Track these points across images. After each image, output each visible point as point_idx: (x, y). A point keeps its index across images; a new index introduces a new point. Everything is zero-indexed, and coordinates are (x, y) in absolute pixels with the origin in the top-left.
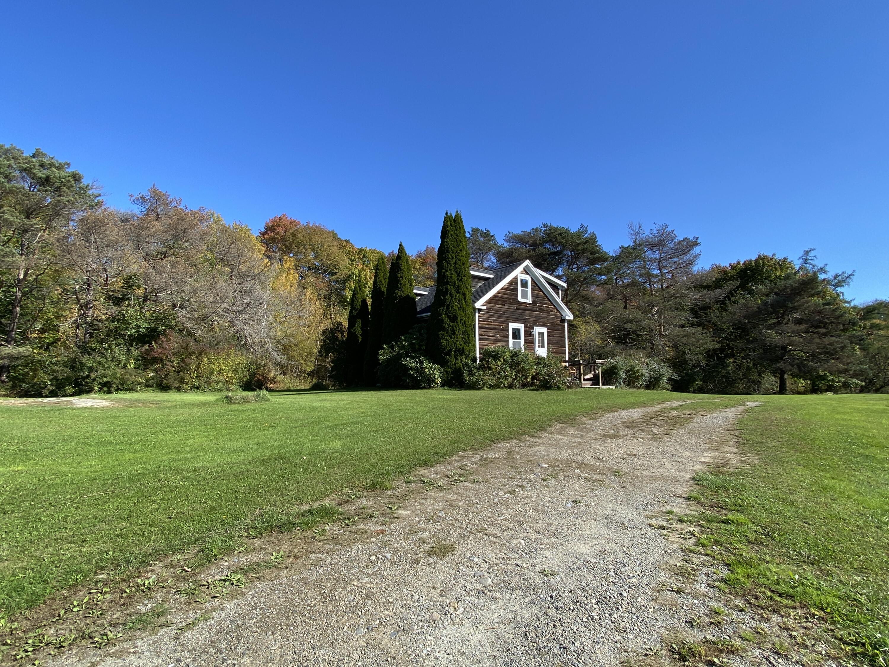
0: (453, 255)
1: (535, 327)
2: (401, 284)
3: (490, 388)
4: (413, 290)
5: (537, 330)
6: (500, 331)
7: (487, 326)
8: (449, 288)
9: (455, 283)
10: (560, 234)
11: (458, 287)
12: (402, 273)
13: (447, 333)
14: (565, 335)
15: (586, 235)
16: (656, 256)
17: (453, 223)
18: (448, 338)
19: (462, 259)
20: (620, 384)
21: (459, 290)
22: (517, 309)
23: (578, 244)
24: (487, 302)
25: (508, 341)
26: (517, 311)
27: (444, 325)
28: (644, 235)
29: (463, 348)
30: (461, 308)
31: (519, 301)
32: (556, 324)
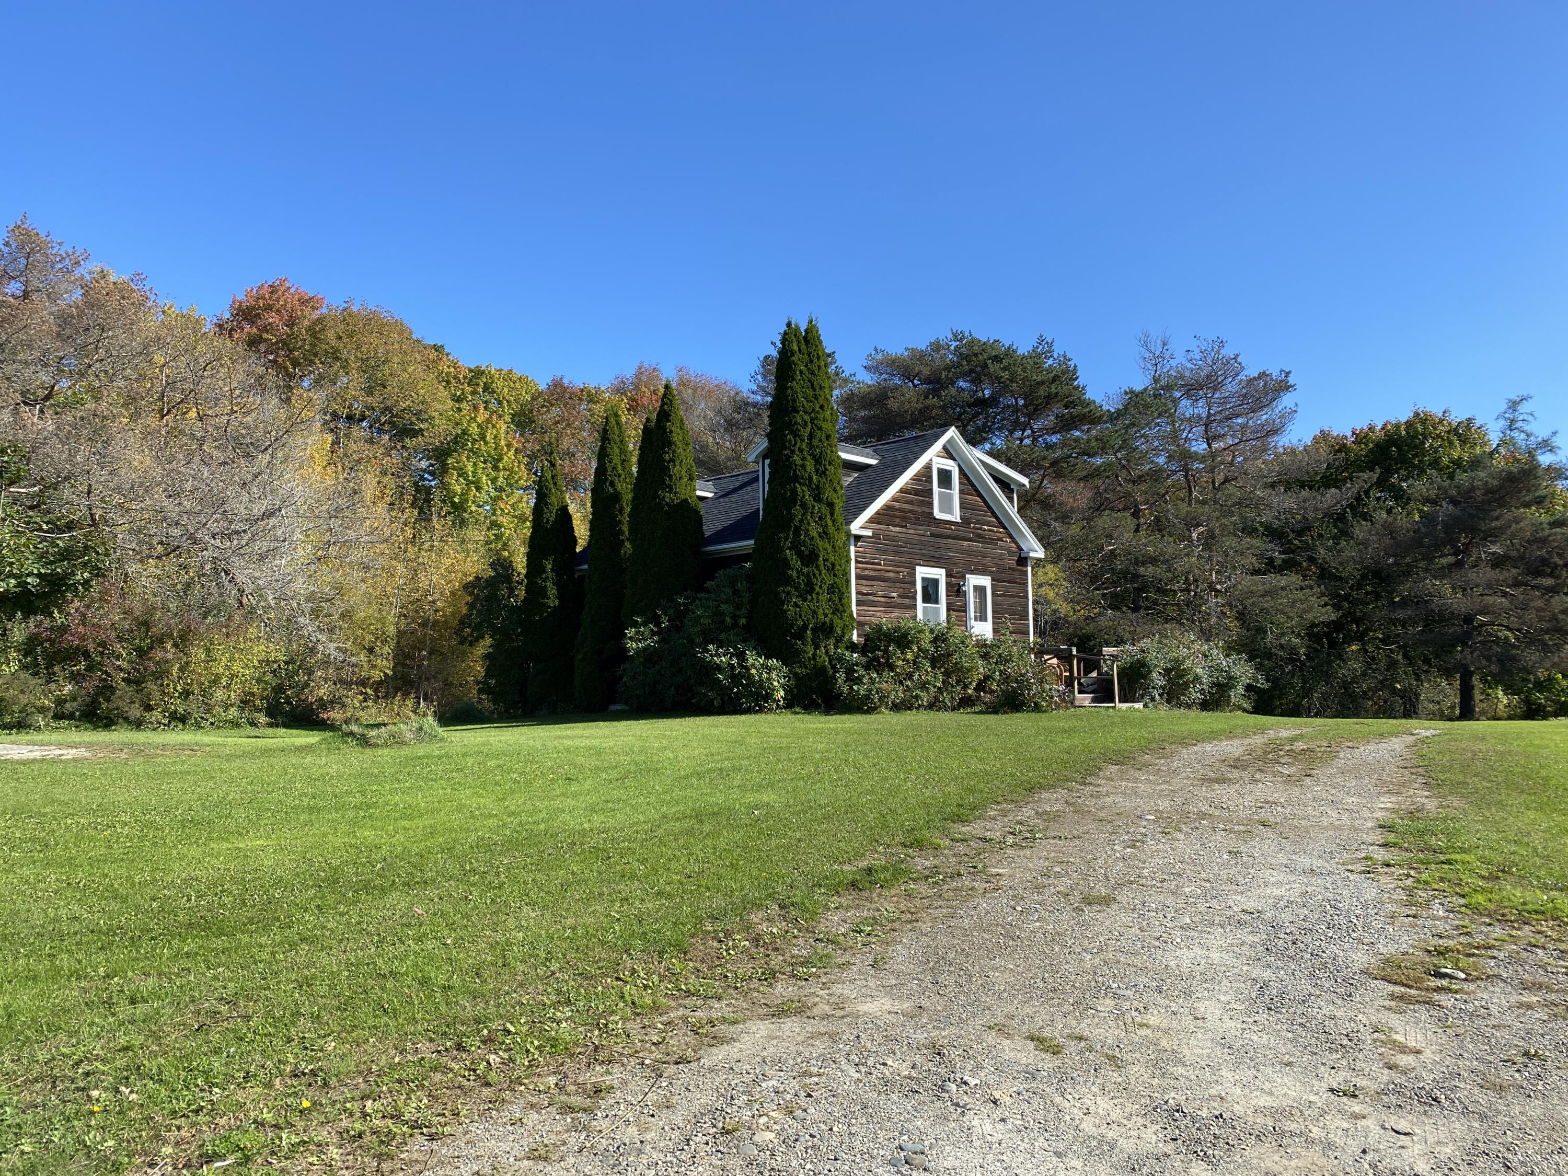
0: (806, 417)
1: (967, 576)
2: (670, 477)
3: (891, 709)
4: (695, 490)
5: (973, 580)
6: (898, 585)
7: (872, 573)
8: (799, 490)
9: (811, 479)
10: (997, 359)
11: (818, 487)
12: (674, 451)
13: (796, 589)
14: (1027, 592)
15: (1050, 362)
16: (1201, 409)
17: (803, 347)
18: (800, 601)
19: (824, 425)
20: (1153, 699)
21: (819, 493)
22: (932, 535)
23: (1038, 383)
24: (871, 520)
25: (914, 607)
26: (932, 539)
27: (790, 572)
28: (1173, 363)
29: (832, 624)
30: (824, 535)
31: (935, 519)
32: (1010, 568)
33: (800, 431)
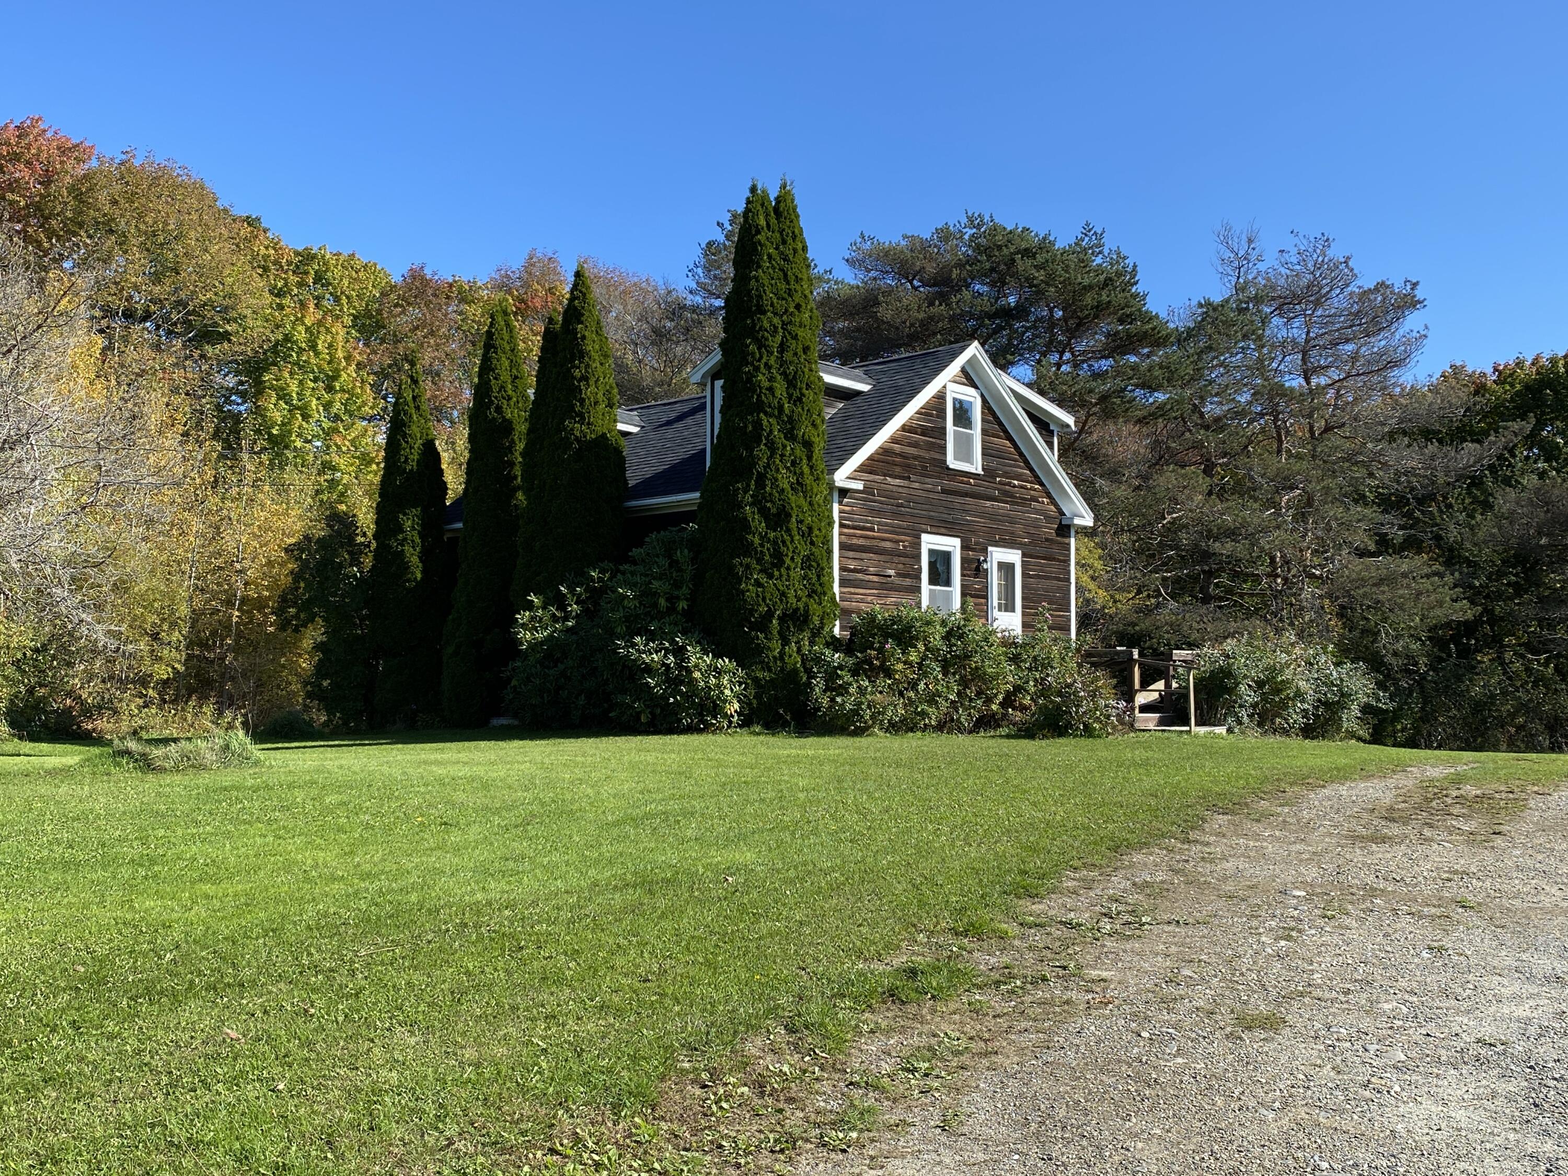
0: (776, 321)
1: (990, 549)
2: (582, 401)
3: (887, 731)
4: (615, 421)
5: (998, 555)
6: (896, 559)
7: (861, 542)
8: (765, 423)
9: (781, 408)
10: (1027, 253)
11: (791, 419)
12: (588, 366)
13: (759, 561)
14: (1069, 573)
15: (1099, 260)
16: (1297, 332)
17: (773, 221)
18: (764, 580)
19: (800, 333)
20: (1240, 723)
21: (793, 428)
22: (944, 491)
23: (1084, 288)
24: (863, 468)
25: (918, 589)
26: (943, 497)
27: (750, 537)
28: (1262, 267)
29: (807, 611)
30: (799, 486)
31: (948, 468)
32: (1047, 540)
33: (767, 339)
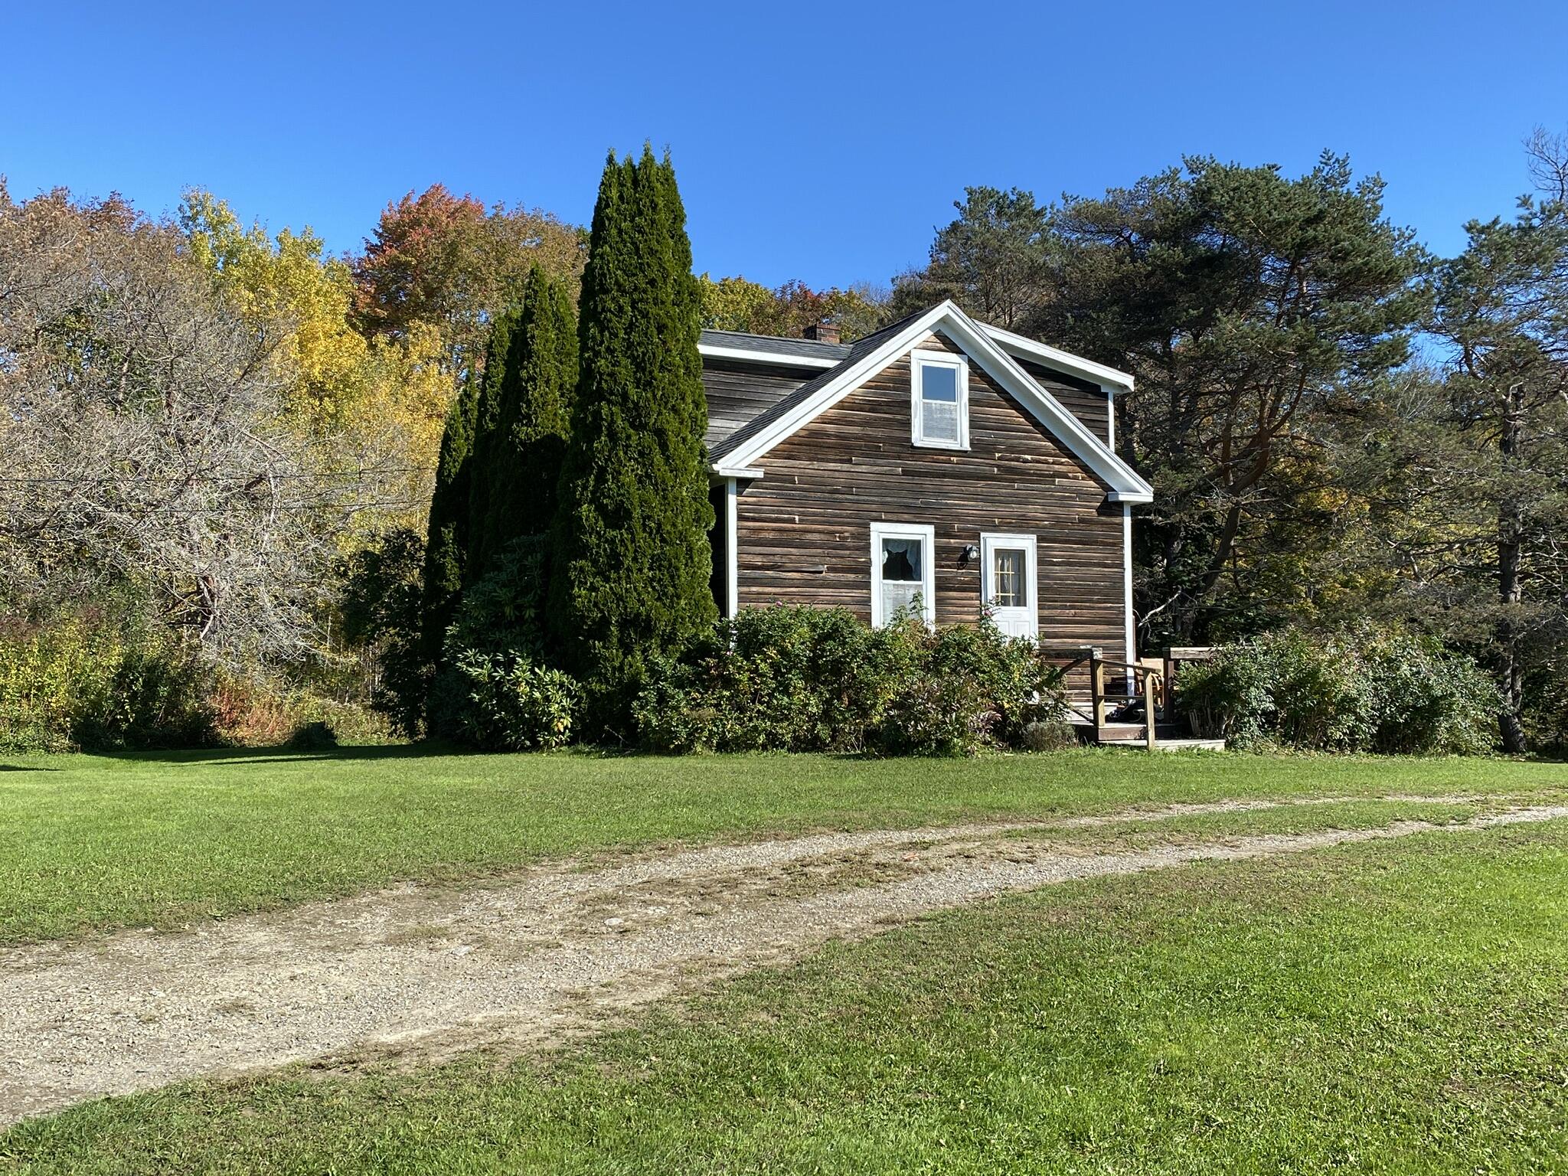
1: (983, 535)
3: (714, 749)
5: (993, 542)
6: (832, 552)
7: (771, 535)
8: (606, 412)
9: (625, 396)
11: (638, 407)
13: (595, 563)
14: (1122, 557)
18: (598, 581)
19: (653, 311)
20: (1250, 733)
21: (641, 416)
22: (905, 473)
24: (773, 455)
25: (867, 585)
26: (906, 479)
27: (585, 537)
31: (912, 447)
32: (1082, 521)
33: (610, 321)
